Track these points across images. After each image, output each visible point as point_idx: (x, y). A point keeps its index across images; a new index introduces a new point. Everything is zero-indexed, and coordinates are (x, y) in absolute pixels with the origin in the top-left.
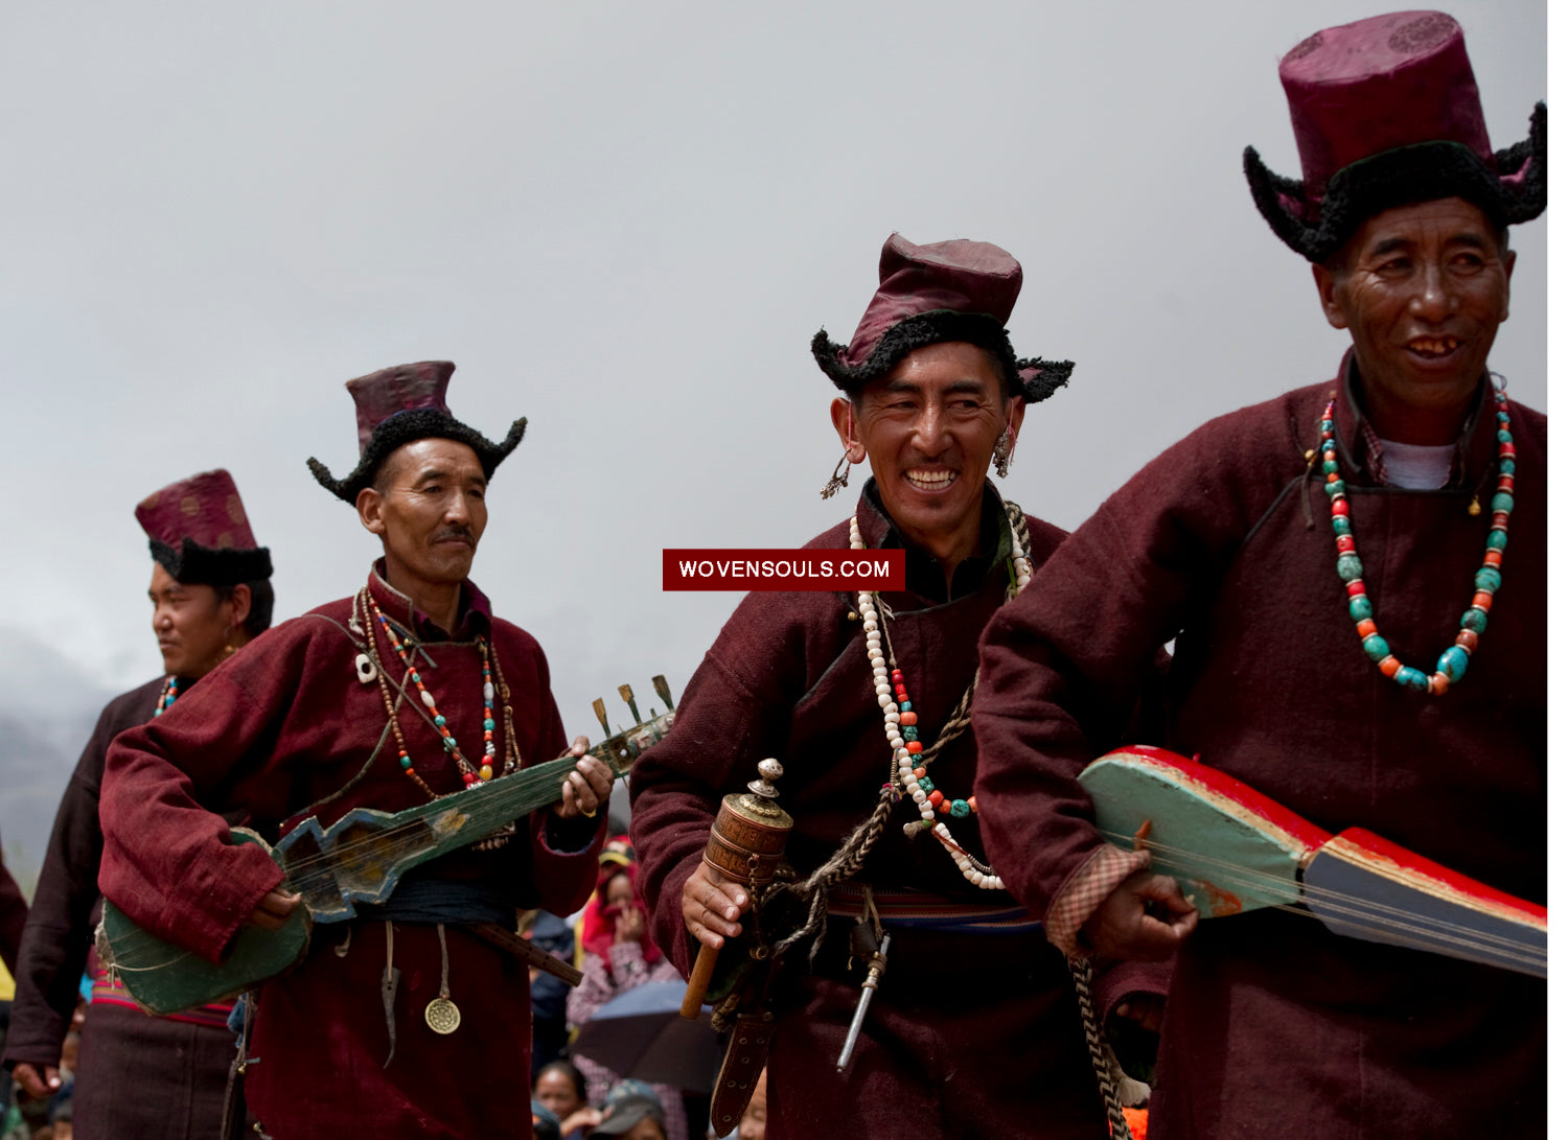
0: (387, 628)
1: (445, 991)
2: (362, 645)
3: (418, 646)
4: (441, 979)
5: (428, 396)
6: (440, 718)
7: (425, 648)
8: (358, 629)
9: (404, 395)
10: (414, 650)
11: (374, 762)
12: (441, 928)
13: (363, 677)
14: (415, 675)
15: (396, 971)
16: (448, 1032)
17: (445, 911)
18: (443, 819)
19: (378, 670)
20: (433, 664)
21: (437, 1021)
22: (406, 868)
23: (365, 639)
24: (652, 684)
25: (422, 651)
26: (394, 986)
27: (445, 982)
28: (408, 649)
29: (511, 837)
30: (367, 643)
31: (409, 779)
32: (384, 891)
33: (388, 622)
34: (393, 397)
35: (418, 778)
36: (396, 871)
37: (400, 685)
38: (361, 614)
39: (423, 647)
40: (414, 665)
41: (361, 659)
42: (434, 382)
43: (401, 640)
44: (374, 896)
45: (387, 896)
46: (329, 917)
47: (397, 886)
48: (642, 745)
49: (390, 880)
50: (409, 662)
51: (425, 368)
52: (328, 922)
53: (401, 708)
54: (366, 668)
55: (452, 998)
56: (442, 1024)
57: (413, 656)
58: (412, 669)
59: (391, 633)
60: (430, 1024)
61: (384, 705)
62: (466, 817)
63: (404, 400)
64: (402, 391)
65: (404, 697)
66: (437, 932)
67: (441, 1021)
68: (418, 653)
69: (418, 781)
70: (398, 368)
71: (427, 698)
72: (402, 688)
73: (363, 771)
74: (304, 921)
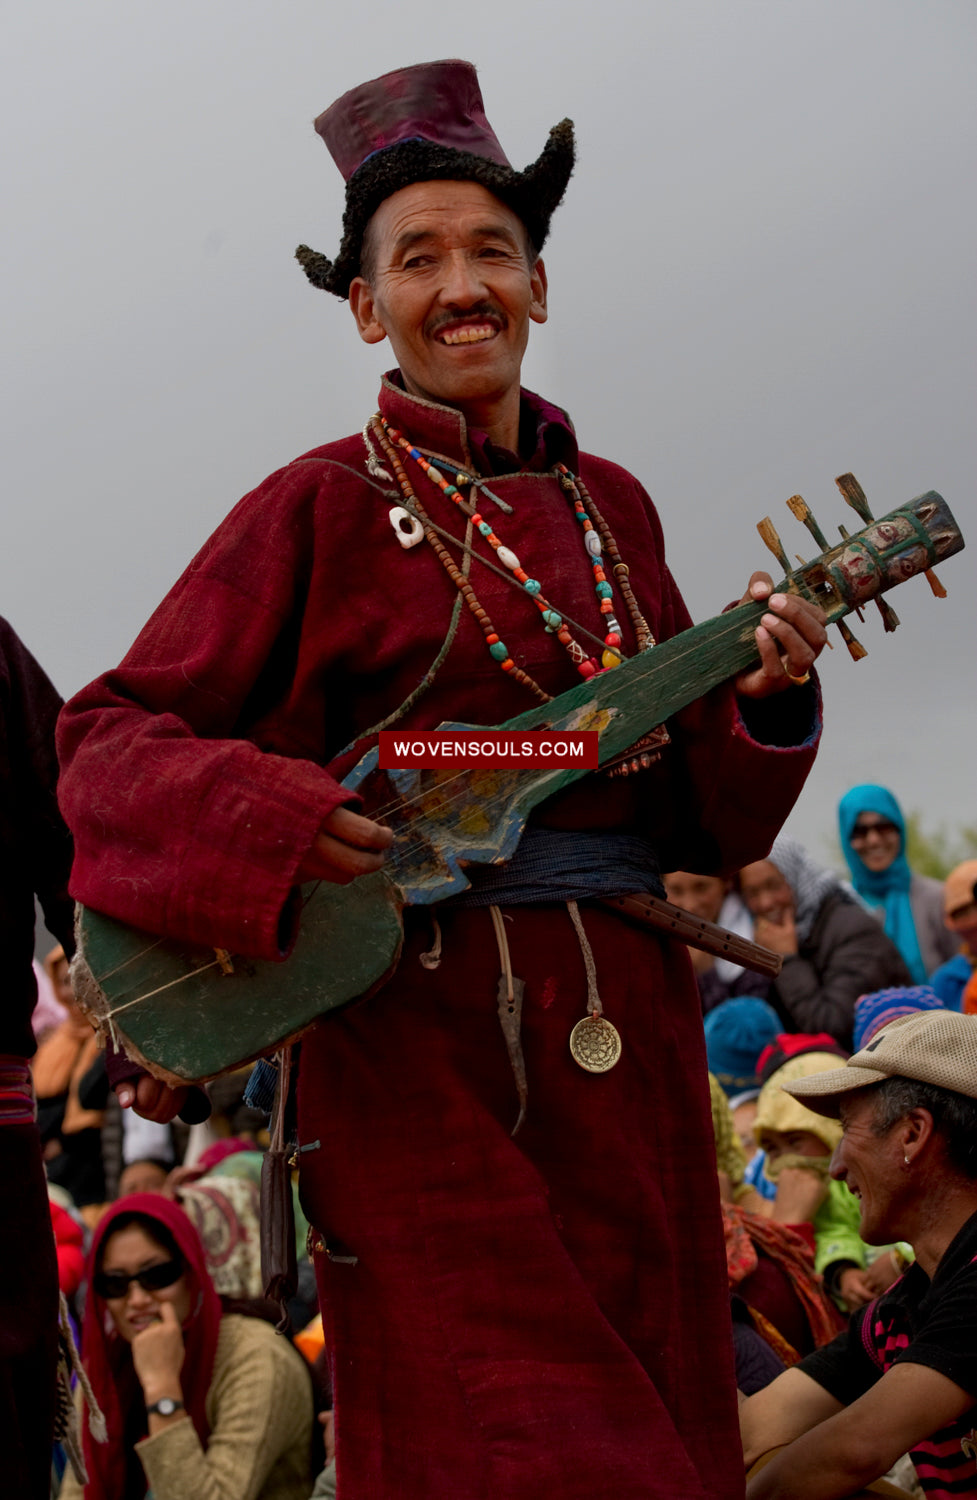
0: (425, 465)
1: (595, 1004)
2: (393, 493)
3: (478, 483)
4: (586, 985)
5: (403, 122)
6: (532, 585)
7: (488, 485)
8: (382, 473)
9: (370, 128)
10: (473, 491)
11: (447, 658)
12: (573, 908)
13: (406, 540)
14: (482, 525)
15: (519, 982)
16: (606, 1068)
17: (577, 879)
18: (578, 719)
19: (425, 526)
20: (505, 506)
21: (588, 1052)
22: (531, 804)
23: (397, 485)
24: (837, 488)
25: (485, 490)
26: (517, 1007)
27: (593, 989)
28: (464, 490)
29: (664, 749)
30: (401, 491)
31: (508, 677)
32: (507, 841)
33: (426, 458)
34: (356, 135)
35: (520, 672)
36: (519, 809)
37: (463, 540)
38: (380, 452)
39: (484, 484)
40: (478, 511)
41: (396, 515)
42: (412, 98)
43: (450, 478)
44: (493, 852)
45: (512, 849)
46: (429, 893)
47: (525, 831)
48: (853, 571)
49: (512, 824)
50: (470, 506)
51: (395, 80)
52: (430, 901)
53: (472, 574)
54: (406, 526)
55: (607, 1014)
56: (595, 1056)
57: (473, 499)
58: (476, 516)
59: (433, 471)
60: (578, 1059)
61: (446, 574)
62: (611, 712)
63: (371, 137)
64: (365, 124)
65: (472, 557)
66: (568, 913)
67: (594, 1051)
68: (480, 493)
69: (522, 678)
70: (356, 90)
71: (508, 556)
72: (467, 545)
73: (431, 674)
74: (392, 905)
